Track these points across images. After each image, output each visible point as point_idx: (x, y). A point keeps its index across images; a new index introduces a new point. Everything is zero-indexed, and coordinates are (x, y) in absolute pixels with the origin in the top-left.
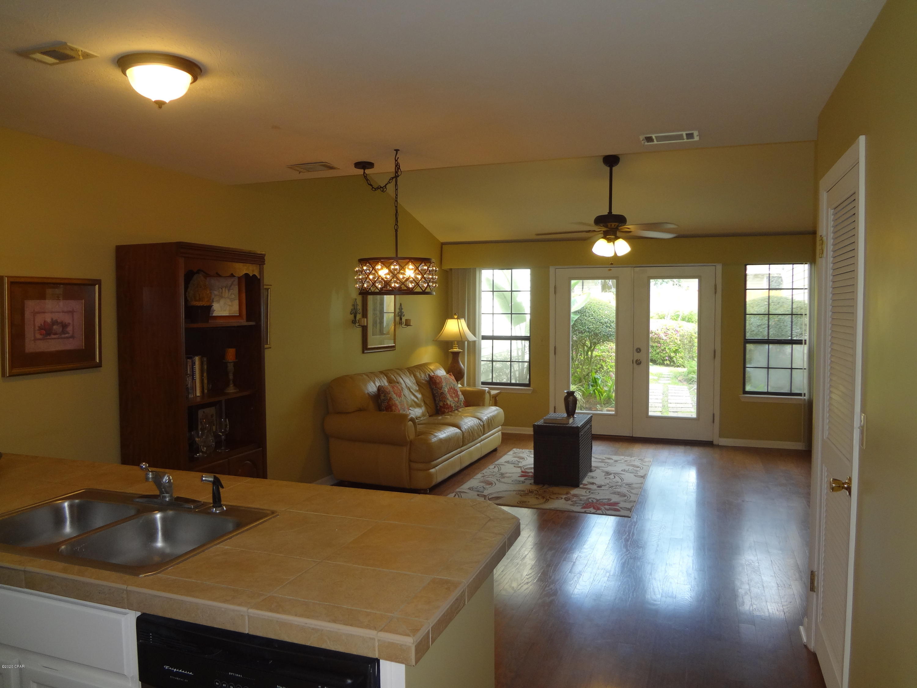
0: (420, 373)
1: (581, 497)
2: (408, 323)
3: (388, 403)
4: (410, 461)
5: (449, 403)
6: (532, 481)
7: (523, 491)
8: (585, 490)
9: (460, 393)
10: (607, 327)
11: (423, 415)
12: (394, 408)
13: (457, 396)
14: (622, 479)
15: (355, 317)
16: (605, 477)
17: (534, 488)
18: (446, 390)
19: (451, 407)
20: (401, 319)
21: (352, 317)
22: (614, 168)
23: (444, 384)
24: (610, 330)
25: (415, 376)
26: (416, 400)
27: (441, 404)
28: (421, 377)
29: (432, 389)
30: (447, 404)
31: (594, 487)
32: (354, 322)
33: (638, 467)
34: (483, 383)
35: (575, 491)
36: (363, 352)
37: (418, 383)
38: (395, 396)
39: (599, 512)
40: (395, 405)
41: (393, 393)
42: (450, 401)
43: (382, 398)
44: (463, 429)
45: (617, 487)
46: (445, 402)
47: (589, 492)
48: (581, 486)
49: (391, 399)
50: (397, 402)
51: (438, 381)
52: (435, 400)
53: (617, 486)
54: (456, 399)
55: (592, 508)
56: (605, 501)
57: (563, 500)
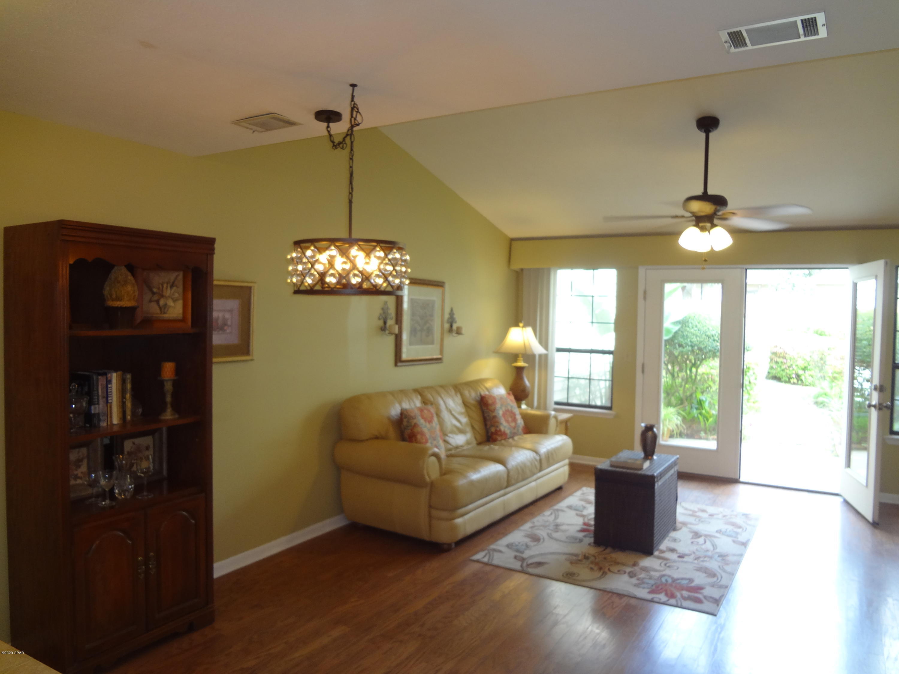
0: (469, 392)
1: (652, 573)
2: (459, 332)
4: (430, 507)
5: (502, 428)
6: (592, 540)
7: (576, 555)
8: (660, 561)
9: (519, 417)
11: (468, 443)
12: (419, 437)
13: (515, 420)
14: (714, 546)
15: (385, 323)
16: (693, 540)
17: (593, 551)
18: (501, 413)
19: (504, 434)
20: (451, 326)
21: (381, 323)
22: (711, 135)
23: (498, 406)
25: (462, 395)
26: (458, 424)
27: (493, 430)
28: (470, 395)
29: (483, 412)
30: (500, 430)
31: (673, 556)
32: (383, 329)
33: (740, 527)
34: (557, 403)
35: (647, 562)
36: (396, 365)
37: (465, 404)
38: (422, 421)
39: (673, 601)
40: (423, 434)
41: (420, 418)
42: (505, 426)
43: (405, 423)
44: (510, 466)
45: (706, 559)
46: (497, 427)
47: (665, 565)
48: (656, 553)
49: (416, 425)
50: (425, 430)
51: (490, 402)
52: (486, 425)
53: (705, 557)
54: (513, 424)
55: (663, 593)
56: (684, 582)
57: (626, 575)
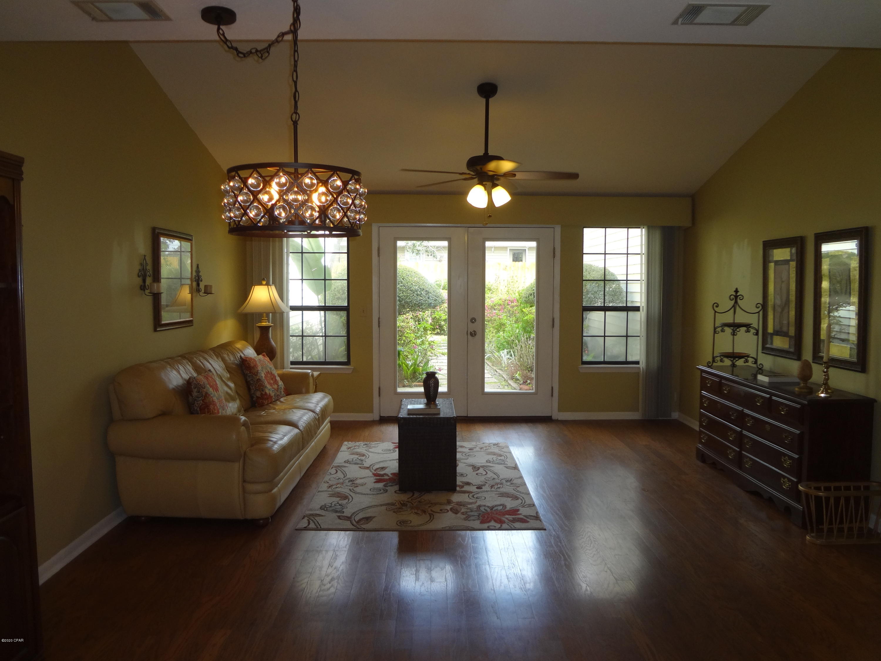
0: (228, 355)
1: (469, 506)
2: (208, 291)
3: (203, 401)
4: (244, 481)
5: (267, 392)
6: (396, 488)
7: (393, 504)
8: (467, 495)
9: (278, 378)
10: (417, 295)
11: (240, 411)
12: (211, 407)
13: (276, 382)
14: (496, 474)
15: (144, 281)
16: (476, 472)
17: (404, 497)
18: (263, 375)
19: (270, 396)
20: (198, 285)
21: (139, 281)
23: (260, 368)
24: (421, 298)
25: (223, 360)
26: (229, 391)
27: (258, 394)
28: (230, 360)
29: (245, 376)
30: (266, 393)
31: (473, 489)
32: (143, 288)
33: (500, 455)
34: (293, 363)
35: (456, 498)
36: (155, 330)
37: (228, 368)
38: (211, 389)
39: (504, 526)
40: (213, 402)
41: (208, 386)
42: (269, 389)
43: (195, 394)
44: (301, 428)
45: (499, 486)
46: (263, 391)
47: (473, 496)
48: (458, 489)
49: (207, 395)
50: (215, 399)
51: (252, 365)
52: (249, 389)
53: (497, 484)
54: (276, 386)
55: (493, 521)
56: (500, 508)
57: (450, 512)
